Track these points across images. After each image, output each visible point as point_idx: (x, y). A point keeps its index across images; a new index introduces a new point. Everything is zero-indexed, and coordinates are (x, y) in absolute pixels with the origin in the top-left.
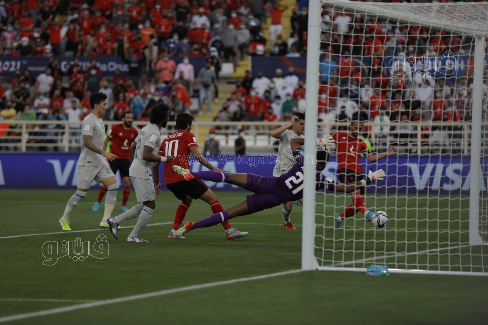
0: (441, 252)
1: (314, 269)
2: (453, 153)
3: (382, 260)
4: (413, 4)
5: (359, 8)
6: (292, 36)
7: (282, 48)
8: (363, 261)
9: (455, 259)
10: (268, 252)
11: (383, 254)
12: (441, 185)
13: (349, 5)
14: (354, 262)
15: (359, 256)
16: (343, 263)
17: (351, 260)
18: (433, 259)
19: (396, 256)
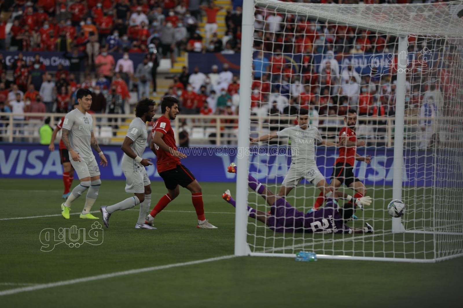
0: (366, 239)
1: (246, 254)
2: (377, 146)
3: (310, 247)
4: (341, 5)
5: (290, 8)
6: (227, 34)
7: (217, 45)
8: (293, 247)
9: (379, 246)
10: (203, 239)
11: (311, 241)
12: (366, 176)
13: (281, 5)
14: (284, 248)
15: (289, 243)
16: (274, 249)
17: (281, 246)
18: (358, 246)
19: (324, 242)
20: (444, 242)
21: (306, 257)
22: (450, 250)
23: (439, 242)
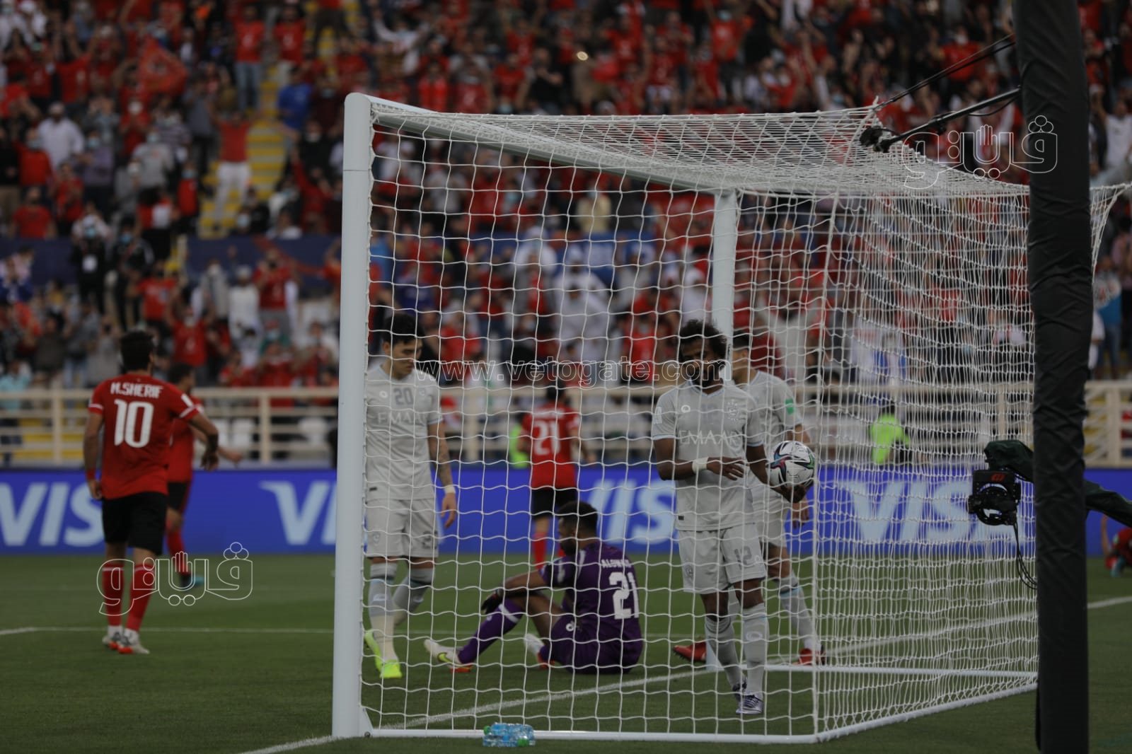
0: (650, 687)
1: (361, 734)
3: (518, 709)
4: (583, 119)
5: (458, 129)
6: (279, 188)
7: (258, 216)
8: (474, 712)
9: (681, 704)
10: (249, 697)
11: (520, 696)
13: (436, 120)
14: (452, 715)
15: (465, 701)
16: (429, 718)
17: (447, 710)
18: (633, 702)
19: (550, 698)
20: (837, 693)
21: (509, 737)
22: (850, 712)
23: (825, 692)
